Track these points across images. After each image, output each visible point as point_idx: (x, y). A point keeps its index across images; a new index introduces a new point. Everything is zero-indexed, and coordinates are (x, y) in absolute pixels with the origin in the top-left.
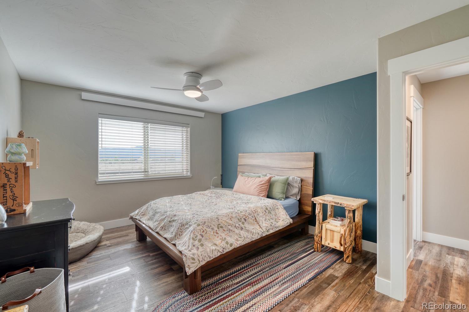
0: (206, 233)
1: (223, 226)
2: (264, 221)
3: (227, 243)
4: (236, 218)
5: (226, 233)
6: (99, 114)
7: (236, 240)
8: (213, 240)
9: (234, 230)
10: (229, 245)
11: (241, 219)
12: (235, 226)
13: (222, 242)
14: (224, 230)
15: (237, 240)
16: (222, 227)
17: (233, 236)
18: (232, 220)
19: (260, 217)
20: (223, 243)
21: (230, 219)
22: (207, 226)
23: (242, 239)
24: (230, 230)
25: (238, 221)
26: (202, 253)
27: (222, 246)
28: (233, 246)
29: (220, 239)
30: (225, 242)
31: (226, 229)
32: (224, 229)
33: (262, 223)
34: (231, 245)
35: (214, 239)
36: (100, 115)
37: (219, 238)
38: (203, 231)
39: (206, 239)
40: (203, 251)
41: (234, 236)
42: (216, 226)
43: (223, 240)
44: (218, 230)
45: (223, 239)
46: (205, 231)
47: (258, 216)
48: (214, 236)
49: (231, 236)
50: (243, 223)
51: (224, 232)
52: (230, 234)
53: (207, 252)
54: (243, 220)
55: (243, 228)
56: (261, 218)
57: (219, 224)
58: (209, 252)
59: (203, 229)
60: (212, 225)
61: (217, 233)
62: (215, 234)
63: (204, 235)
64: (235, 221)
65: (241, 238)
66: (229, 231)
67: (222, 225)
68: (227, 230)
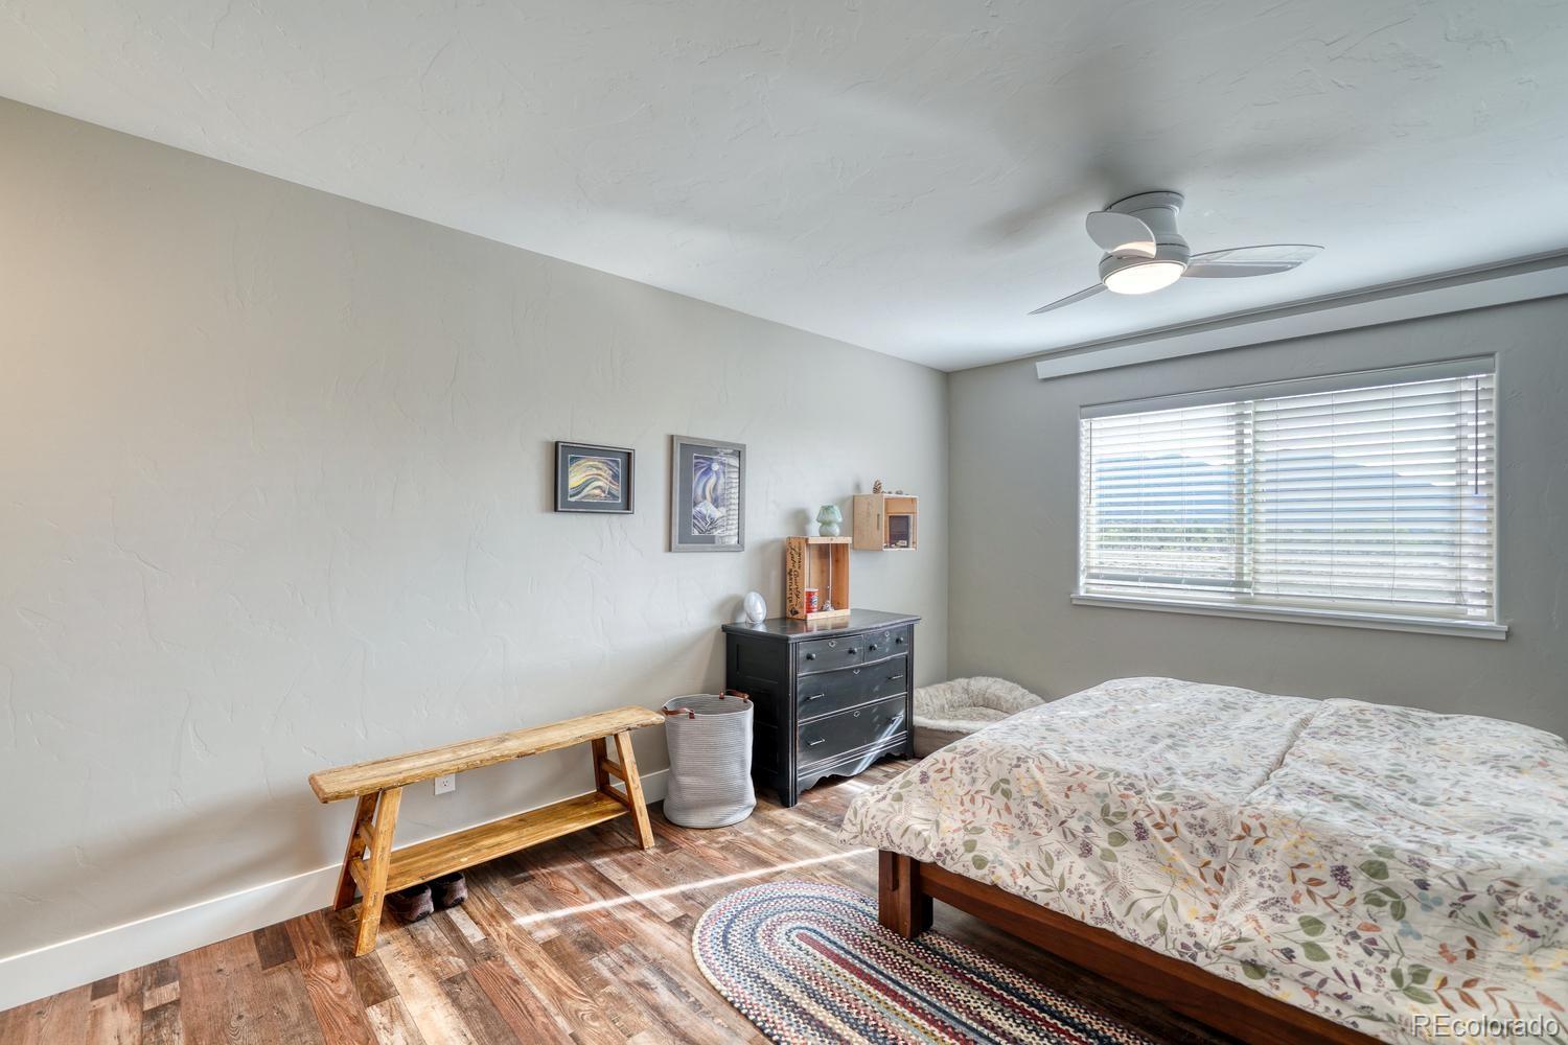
0: (942, 780)
1: (1015, 794)
2: (1255, 902)
3: (970, 846)
4: (1098, 801)
5: (1006, 819)
6: (1082, 407)
7: (1022, 866)
8: (945, 810)
9: (1040, 831)
10: (972, 854)
11: (1122, 815)
12: (1063, 823)
13: (958, 830)
14: (1008, 809)
15: (1026, 870)
16: (1007, 794)
17: (1022, 847)
18: (1067, 796)
19: (1253, 873)
20: (956, 836)
21: (1069, 788)
22: (970, 765)
23: (1048, 881)
24: (1027, 820)
25: (1097, 814)
26: (878, 813)
27: (948, 841)
28: (985, 871)
29: (963, 821)
30: (967, 838)
31: (1015, 809)
32: (1013, 805)
33: (1236, 906)
34: (980, 863)
35: (949, 808)
36: (1083, 410)
37: (963, 817)
38: (940, 771)
39: (928, 794)
40: (883, 811)
41: (1027, 851)
42: (994, 779)
43: (966, 829)
44: (987, 793)
45: (969, 827)
46: (946, 773)
47: (1246, 866)
48: (958, 803)
49: (1018, 842)
50: (1119, 839)
51: (1003, 812)
52: (1019, 835)
53: (891, 820)
54: (1127, 826)
55: (1089, 851)
56: (1252, 883)
57: (1006, 781)
58: (893, 825)
59: (945, 764)
60: (981, 770)
61: (973, 801)
62: (967, 799)
63: (931, 780)
64: (1078, 807)
65: (1047, 875)
66: (1023, 823)
67: (1013, 787)
68: (1018, 816)
